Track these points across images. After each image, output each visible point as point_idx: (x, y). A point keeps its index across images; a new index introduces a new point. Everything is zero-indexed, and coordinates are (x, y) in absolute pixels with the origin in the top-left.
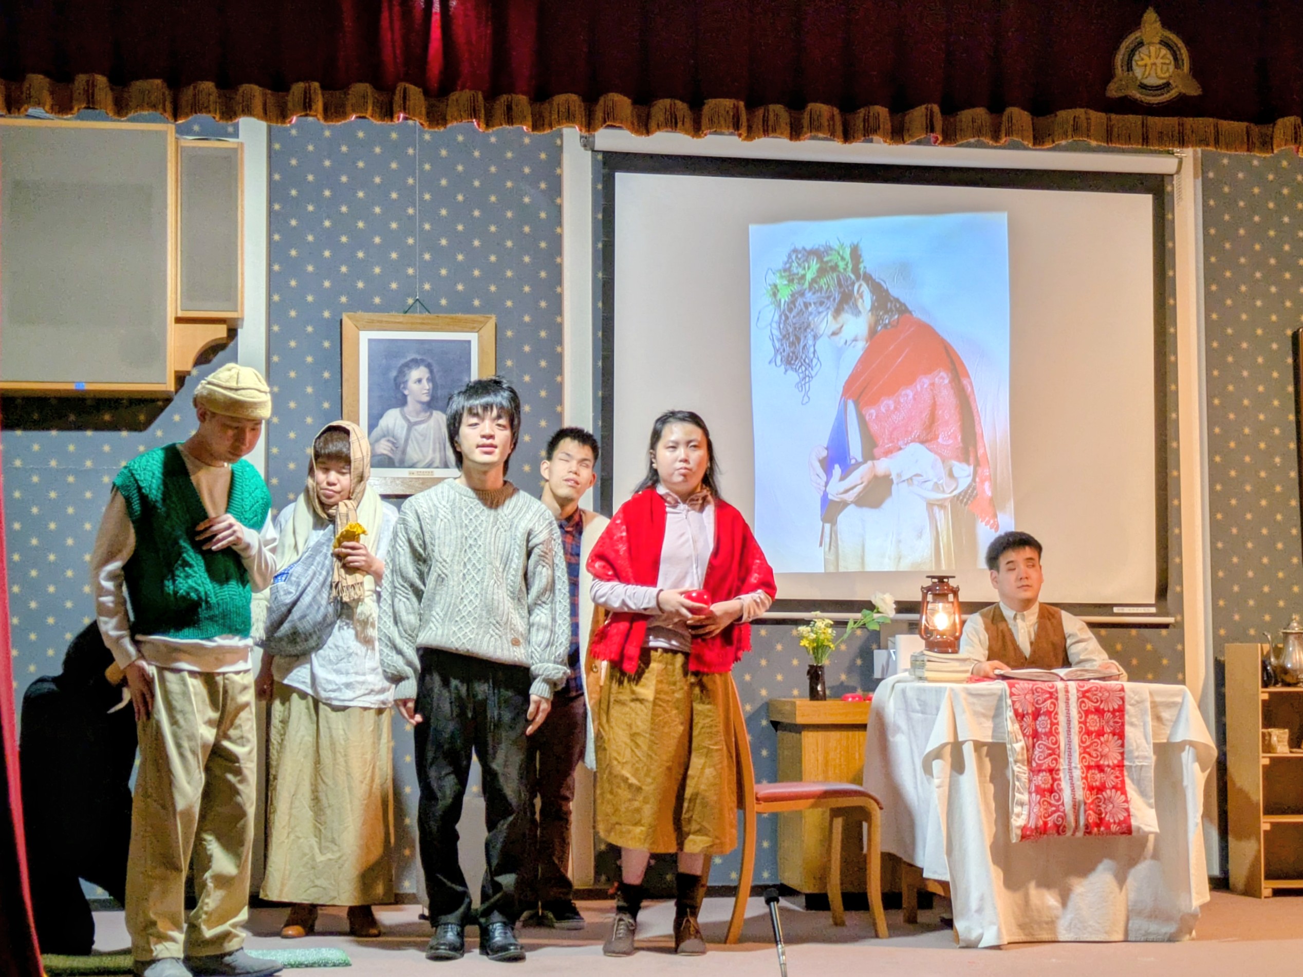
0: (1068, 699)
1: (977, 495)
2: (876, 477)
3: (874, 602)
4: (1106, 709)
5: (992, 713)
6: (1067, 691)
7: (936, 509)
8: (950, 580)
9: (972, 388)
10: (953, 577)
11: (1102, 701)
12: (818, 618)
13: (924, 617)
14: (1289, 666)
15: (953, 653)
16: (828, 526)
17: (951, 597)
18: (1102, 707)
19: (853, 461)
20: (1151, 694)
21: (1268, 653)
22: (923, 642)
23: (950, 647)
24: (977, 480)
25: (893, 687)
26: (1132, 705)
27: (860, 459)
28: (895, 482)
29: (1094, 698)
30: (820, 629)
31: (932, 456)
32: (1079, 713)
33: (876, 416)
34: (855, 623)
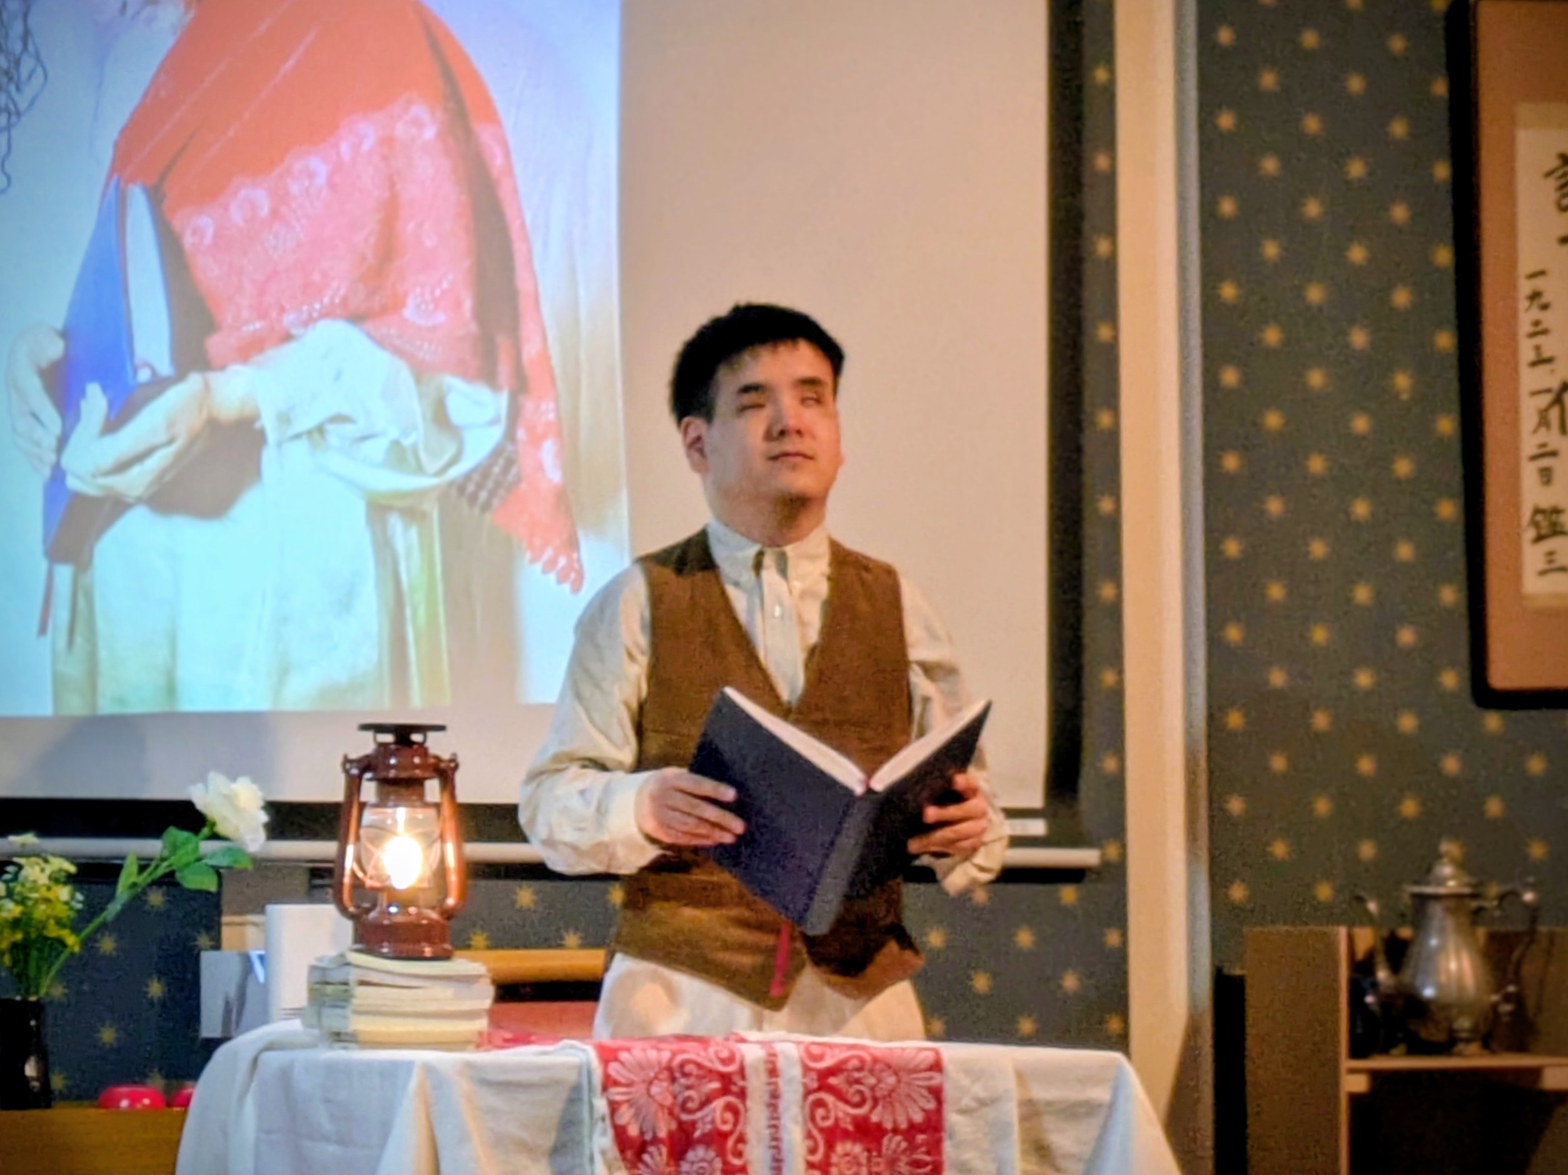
0: (775, 1095)
1: (519, 479)
2: (213, 425)
3: (200, 805)
4: (889, 1125)
5: (548, 1141)
6: (773, 1072)
7: (396, 523)
8: (431, 735)
9: (507, 154)
10: (441, 728)
11: (876, 1101)
12: (27, 856)
13: (350, 850)
14: (1429, 992)
15: (435, 958)
16: (64, 574)
17: (432, 788)
18: (875, 1118)
19: (144, 375)
20: (1021, 1076)
21: (1370, 956)
22: (348, 926)
23: (430, 941)
24: (521, 434)
25: (255, 1061)
26: (964, 1112)
27: (165, 368)
28: (272, 436)
29: (851, 1092)
30: (35, 889)
31: (382, 361)
32: (809, 1136)
33: (217, 236)
34: (142, 869)
